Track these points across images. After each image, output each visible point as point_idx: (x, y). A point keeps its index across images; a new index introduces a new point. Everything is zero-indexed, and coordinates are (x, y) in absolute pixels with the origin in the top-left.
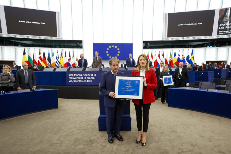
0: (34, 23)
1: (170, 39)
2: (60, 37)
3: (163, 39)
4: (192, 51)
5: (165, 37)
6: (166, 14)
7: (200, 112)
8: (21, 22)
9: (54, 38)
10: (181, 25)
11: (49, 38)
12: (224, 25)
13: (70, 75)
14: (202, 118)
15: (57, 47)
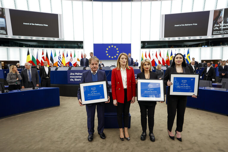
0: (37, 25)
1: (167, 39)
2: (62, 38)
3: (160, 39)
4: (188, 50)
5: (162, 37)
6: (163, 15)
7: (197, 109)
8: (25, 24)
9: (56, 39)
10: (178, 26)
11: (51, 39)
12: (218, 25)
13: (71, 74)
14: (200, 116)
15: (59, 47)
